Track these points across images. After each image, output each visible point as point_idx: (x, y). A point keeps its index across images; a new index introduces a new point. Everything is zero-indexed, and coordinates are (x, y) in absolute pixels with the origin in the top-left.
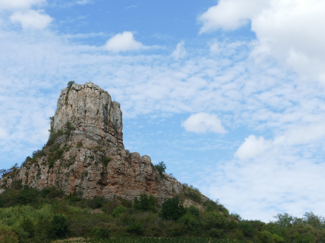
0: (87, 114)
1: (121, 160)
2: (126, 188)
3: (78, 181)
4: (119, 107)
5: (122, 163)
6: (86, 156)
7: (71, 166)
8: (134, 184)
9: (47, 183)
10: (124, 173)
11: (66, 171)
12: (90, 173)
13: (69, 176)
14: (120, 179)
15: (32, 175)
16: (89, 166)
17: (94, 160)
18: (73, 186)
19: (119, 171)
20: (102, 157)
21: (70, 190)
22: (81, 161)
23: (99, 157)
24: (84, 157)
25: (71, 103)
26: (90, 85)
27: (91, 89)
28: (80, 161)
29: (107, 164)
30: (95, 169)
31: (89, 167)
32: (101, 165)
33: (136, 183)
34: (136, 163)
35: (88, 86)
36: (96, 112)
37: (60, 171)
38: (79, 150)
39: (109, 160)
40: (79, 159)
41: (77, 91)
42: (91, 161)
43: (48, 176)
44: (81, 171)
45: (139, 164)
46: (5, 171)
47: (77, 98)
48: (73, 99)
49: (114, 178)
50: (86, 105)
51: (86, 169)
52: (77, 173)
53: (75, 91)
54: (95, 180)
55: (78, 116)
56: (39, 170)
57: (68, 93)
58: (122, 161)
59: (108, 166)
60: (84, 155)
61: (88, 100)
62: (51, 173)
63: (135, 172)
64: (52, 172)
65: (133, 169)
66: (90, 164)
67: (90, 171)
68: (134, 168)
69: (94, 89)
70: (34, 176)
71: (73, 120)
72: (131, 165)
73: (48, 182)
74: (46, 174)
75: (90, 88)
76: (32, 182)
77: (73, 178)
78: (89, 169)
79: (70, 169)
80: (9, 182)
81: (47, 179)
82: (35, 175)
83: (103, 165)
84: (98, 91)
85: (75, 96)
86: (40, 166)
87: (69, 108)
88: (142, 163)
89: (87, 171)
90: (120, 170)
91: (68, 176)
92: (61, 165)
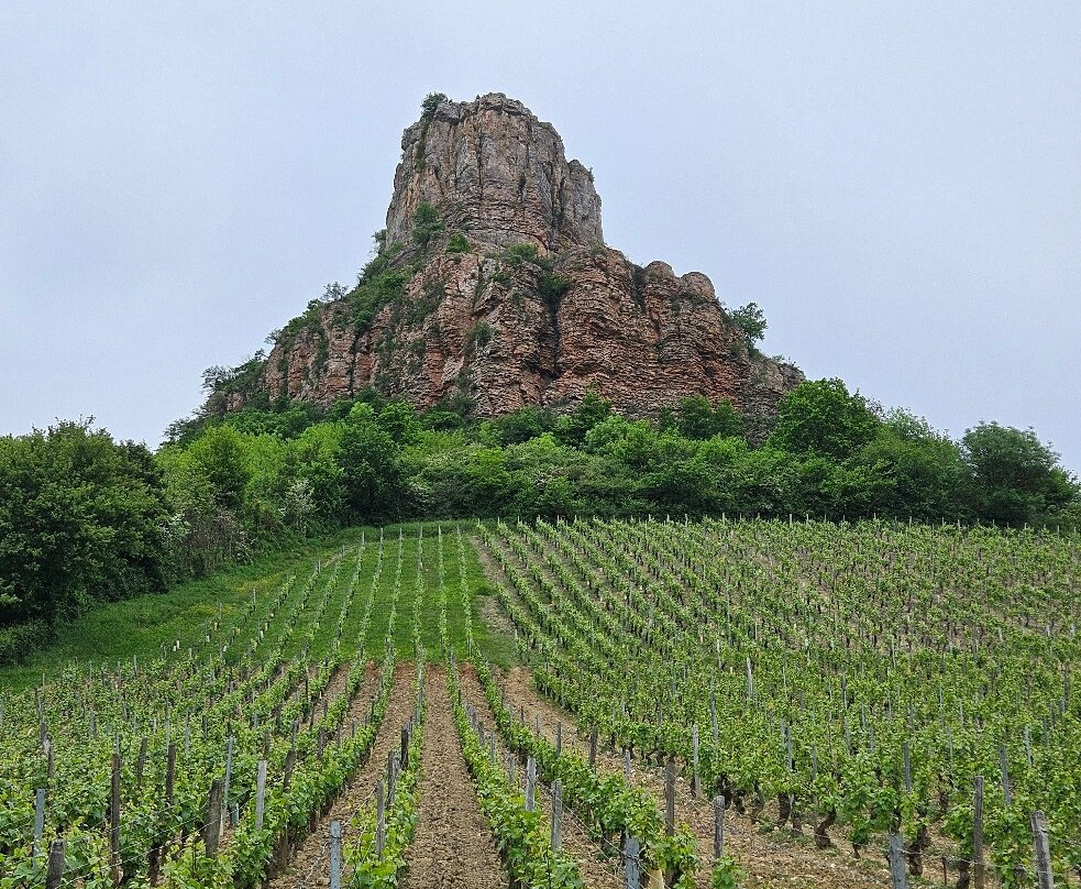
0: (488, 191)
1: (606, 285)
2: (629, 385)
3: (453, 367)
4: (591, 180)
5: (612, 298)
6: (481, 280)
7: (428, 318)
8: (656, 372)
9: (351, 384)
10: (618, 333)
11: (413, 336)
12: (498, 333)
13: (424, 351)
14: (605, 353)
15: (301, 366)
16: (493, 308)
17: (509, 288)
18: (440, 383)
19: (602, 325)
20: (540, 280)
21: (427, 400)
22: (463, 297)
23: (529, 279)
24: (474, 283)
25: (435, 163)
26: (494, 102)
27: (500, 114)
28: (460, 296)
29: (558, 302)
30: (514, 319)
31: (495, 314)
32: (535, 306)
33: (663, 369)
34: (661, 298)
35: (488, 104)
36: (516, 185)
37: (394, 340)
38: (458, 261)
39: (565, 290)
40: (459, 291)
41: (454, 123)
42: (501, 290)
43: (354, 362)
44: (466, 327)
45: (672, 301)
46: (222, 374)
47: (453, 147)
48: (440, 148)
49: (582, 348)
50: (484, 162)
51: (483, 320)
52: (452, 338)
53: (446, 125)
54: (515, 356)
55: (461, 198)
56: (324, 345)
57: (424, 134)
58: (612, 290)
59: (563, 308)
60: (473, 276)
61: (490, 148)
62: (364, 353)
63: (657, 329)
64: (367, 347)
65: (651, 318)
66: (494, 301)
67: (498, 326)
68: (655, 317)
69: (509, 113)
70: (307, 368)
71: (444, 215)
72: (643, 305)
73: (352, 381)
74: (345, 354)
75: (495, 108)
76: (299, 388)
77: (437, 357)
78: (492, 320)
79: (426, 327)
80: (232, 403)
81: (350, 372)
82: (309, 365)
83: (542, 305)
84: (522, 120)
85: (447, 142)
86: (328, 333)
87: (431, 178)
88: (685, 295)
89: (486, 325)
90: (604, 320)
91: (421, 353)
92: (396, 320)
